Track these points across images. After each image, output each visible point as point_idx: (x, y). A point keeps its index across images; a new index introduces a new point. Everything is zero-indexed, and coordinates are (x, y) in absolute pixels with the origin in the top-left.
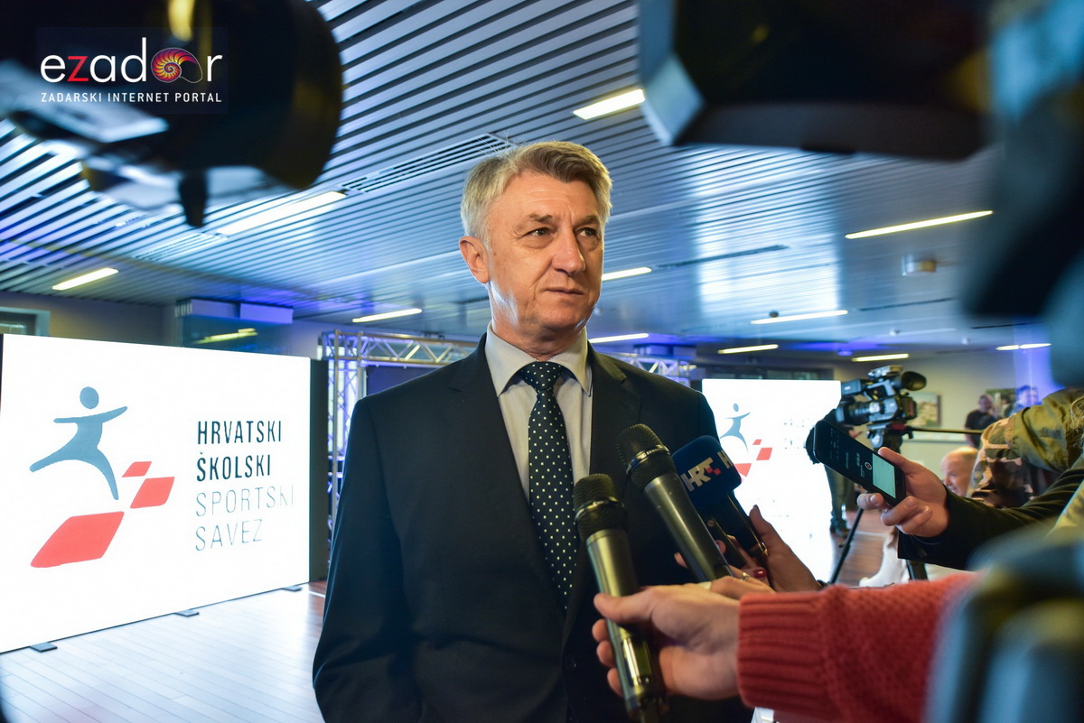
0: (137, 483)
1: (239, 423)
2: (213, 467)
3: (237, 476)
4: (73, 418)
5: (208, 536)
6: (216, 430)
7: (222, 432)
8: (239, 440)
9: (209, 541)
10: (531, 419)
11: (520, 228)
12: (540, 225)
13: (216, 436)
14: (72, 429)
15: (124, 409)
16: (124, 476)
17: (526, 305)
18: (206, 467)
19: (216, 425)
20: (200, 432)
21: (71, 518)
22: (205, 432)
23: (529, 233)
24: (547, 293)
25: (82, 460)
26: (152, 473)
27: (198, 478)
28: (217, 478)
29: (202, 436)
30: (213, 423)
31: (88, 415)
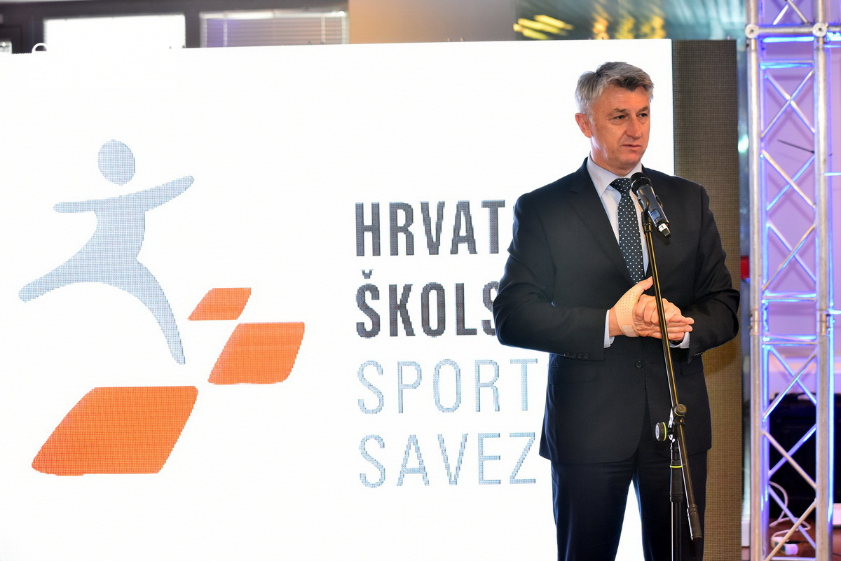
0: (220, 332)
1: (464, 207)
2: (398, 307)
3: (462, 330)
4: (89, 202)
5: (392, 458)
6: (401, 221)
7: (417, 228)
8: (463, 247)
9: (393, 473)
10: (619, 207)
11: (610, 115)
12: (620, 114)
13: (402, 237)
14: (85, 227)
15: (189, 181)
16: (191, 318)
17: (613, 152)
18: (382, 307)
19: (401, 215)
20: (361, 229)
21: (97, 391)
22: (375, 229)
23: (615, 118)
24: (624, 147)
25: (110, 282)
26: (253, 314)
27: (360, 328)
28: (410, 332)
29: (368, 236)
30: (394, 208)
31: (116, 195)
